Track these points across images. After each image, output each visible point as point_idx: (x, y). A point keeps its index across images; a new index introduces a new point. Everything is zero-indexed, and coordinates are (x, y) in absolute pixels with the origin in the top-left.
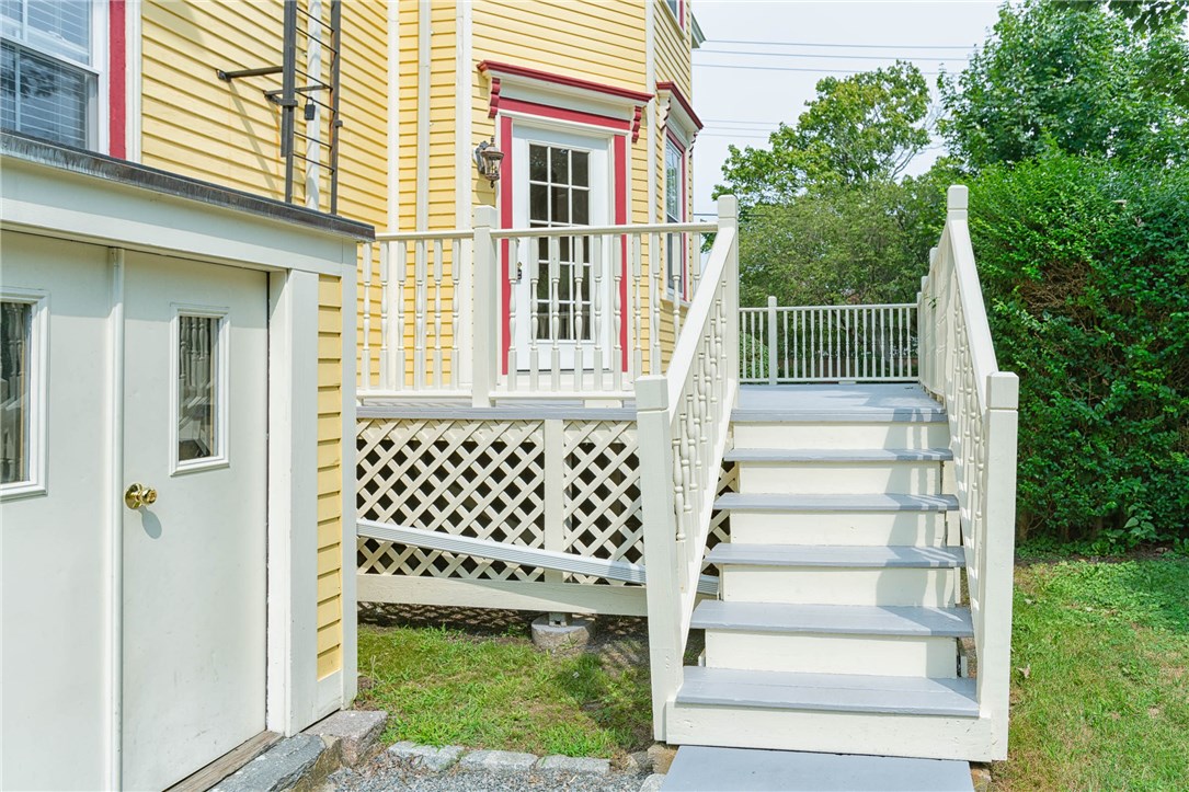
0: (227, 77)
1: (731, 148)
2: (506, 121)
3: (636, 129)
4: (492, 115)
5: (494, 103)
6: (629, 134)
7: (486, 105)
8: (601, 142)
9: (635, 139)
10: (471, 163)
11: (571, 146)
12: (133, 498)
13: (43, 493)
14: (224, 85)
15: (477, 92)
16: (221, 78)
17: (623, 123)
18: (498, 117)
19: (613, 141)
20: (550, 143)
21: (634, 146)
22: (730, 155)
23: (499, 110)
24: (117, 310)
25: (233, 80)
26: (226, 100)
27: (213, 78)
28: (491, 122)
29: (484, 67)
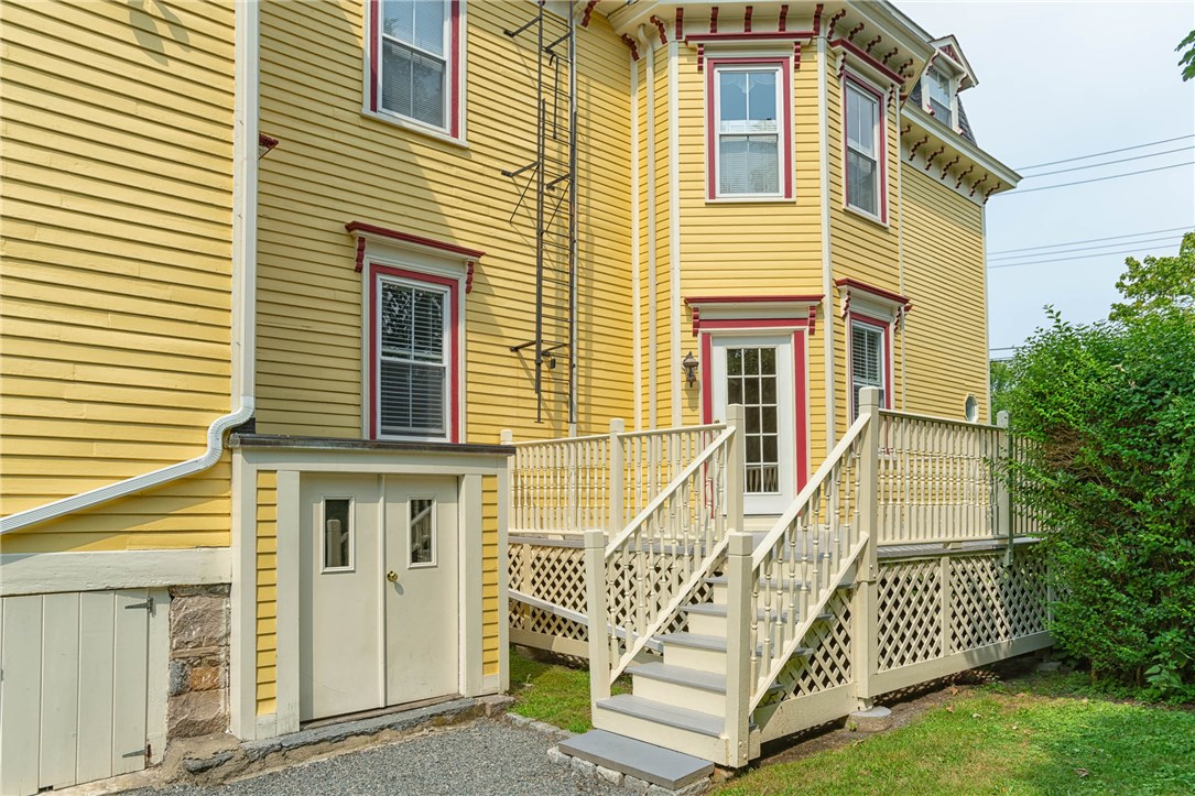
0: (516, 349)
1: (1129, 261)
2: (706, 338)
3: (812, 324)
4: (695, 334)
5: (696, 325)
6: (807, 329)
7: (690, 327)
8: (783, 338)
9: (812, 332)
10: (681, 371)
11: (759, 345)
12: (391, 577)
13: (353, 572)
14: (515, 354)
15: (685, 319)
16: (512, 351)
17: (801, 321)
18: (699, 335)
19: (793, 336)
20: (743, 346)
21: (812, 337)
22: (1126, 269)
23: (700, 330)
24: (382, 500)
25: (520, 350)
26: (516, 363)
27: (507, 352)
28: (695, 339)
29: (688, 300)
